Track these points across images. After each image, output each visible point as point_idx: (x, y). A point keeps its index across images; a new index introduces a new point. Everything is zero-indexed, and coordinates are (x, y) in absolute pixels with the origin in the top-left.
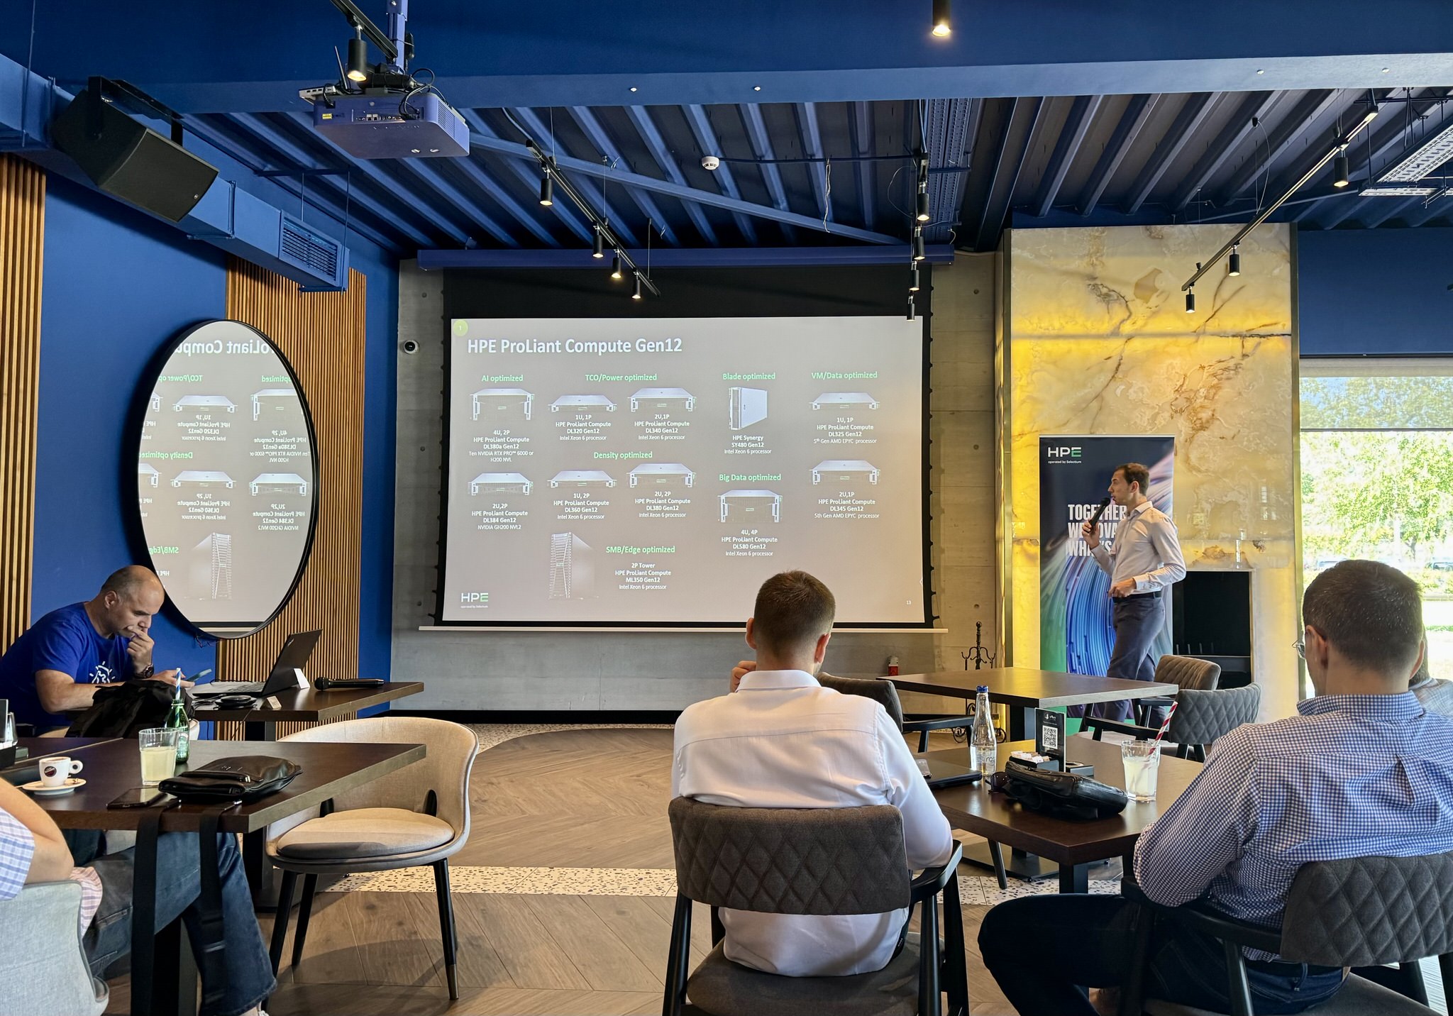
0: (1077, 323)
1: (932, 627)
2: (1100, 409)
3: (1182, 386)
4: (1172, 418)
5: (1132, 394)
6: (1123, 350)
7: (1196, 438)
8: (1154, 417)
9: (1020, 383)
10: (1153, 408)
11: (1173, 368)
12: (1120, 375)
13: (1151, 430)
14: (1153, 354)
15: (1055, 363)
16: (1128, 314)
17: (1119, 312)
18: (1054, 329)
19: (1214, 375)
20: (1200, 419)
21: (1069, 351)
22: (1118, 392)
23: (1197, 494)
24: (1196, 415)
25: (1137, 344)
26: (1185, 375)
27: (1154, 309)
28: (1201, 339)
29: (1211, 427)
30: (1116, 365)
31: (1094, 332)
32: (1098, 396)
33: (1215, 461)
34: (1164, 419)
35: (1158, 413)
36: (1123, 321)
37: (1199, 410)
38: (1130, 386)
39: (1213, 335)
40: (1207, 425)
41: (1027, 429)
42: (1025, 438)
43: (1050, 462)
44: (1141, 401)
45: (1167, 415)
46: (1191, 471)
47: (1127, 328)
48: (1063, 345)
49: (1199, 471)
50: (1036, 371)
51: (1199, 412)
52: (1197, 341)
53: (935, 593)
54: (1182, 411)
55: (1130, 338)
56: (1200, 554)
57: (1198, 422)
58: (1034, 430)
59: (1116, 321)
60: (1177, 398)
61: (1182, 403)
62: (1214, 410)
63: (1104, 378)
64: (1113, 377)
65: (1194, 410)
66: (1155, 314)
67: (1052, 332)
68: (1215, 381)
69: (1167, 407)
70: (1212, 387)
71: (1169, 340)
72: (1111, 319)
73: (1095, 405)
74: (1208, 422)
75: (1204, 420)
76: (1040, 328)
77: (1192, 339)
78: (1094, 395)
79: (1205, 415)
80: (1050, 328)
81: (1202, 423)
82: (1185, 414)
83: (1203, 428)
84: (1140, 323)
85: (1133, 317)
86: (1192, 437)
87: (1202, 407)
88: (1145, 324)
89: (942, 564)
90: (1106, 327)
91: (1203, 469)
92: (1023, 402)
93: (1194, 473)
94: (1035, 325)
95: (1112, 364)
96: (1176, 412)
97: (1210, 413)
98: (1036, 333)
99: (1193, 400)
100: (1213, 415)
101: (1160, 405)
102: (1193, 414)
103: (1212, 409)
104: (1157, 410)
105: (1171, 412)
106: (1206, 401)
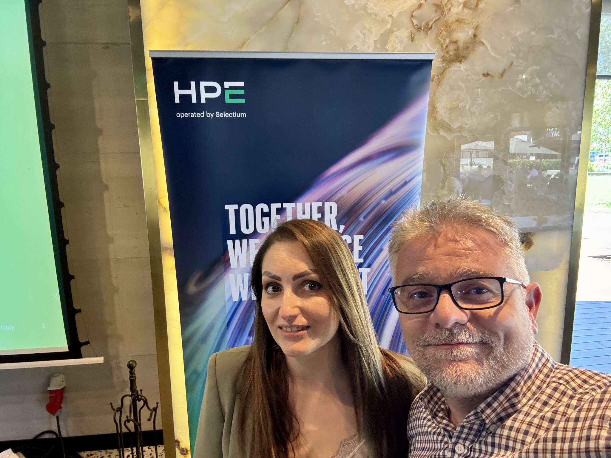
1: (80, 357)
4: (412, 39)
7: (447, 75)
10: (383, 21)
20: (456, 42)
23: (444, 166)
24: (450, 33)
29: (472, 56)
33: (473, 113)
34: (401, 42)
35: (391, 31)
37: (453, 27)
40: (464, 53)
43: (180, 115)
44: (365, 8)
45: (404, 34)
46: (437, 130)
49: (449, 129)
51: (453, 31)
53: (79, 311)
54: (428, 28)
57: (452, 47)
60: (421, 5)
61: (429, 13)
62: (477, 28)
65: (447, 26)
69: (406, 20)
74: (466, 47)
75: (461, 44)
79: (462, 36)
81: (457, 50)
82: (432, 34)
83: (459, 58)
86: (442, 73)
87: (459, 21)
91: (455, 125)
93: (442, 133)
96: (419, 29)
97: (471, 33)
99: (446, 9)
100: (475, 36)
101: (395, 15)
102: (444, 33)
103: (474, 24)
104: (389, 26)
105: (411, 28)
106: (466, 10)
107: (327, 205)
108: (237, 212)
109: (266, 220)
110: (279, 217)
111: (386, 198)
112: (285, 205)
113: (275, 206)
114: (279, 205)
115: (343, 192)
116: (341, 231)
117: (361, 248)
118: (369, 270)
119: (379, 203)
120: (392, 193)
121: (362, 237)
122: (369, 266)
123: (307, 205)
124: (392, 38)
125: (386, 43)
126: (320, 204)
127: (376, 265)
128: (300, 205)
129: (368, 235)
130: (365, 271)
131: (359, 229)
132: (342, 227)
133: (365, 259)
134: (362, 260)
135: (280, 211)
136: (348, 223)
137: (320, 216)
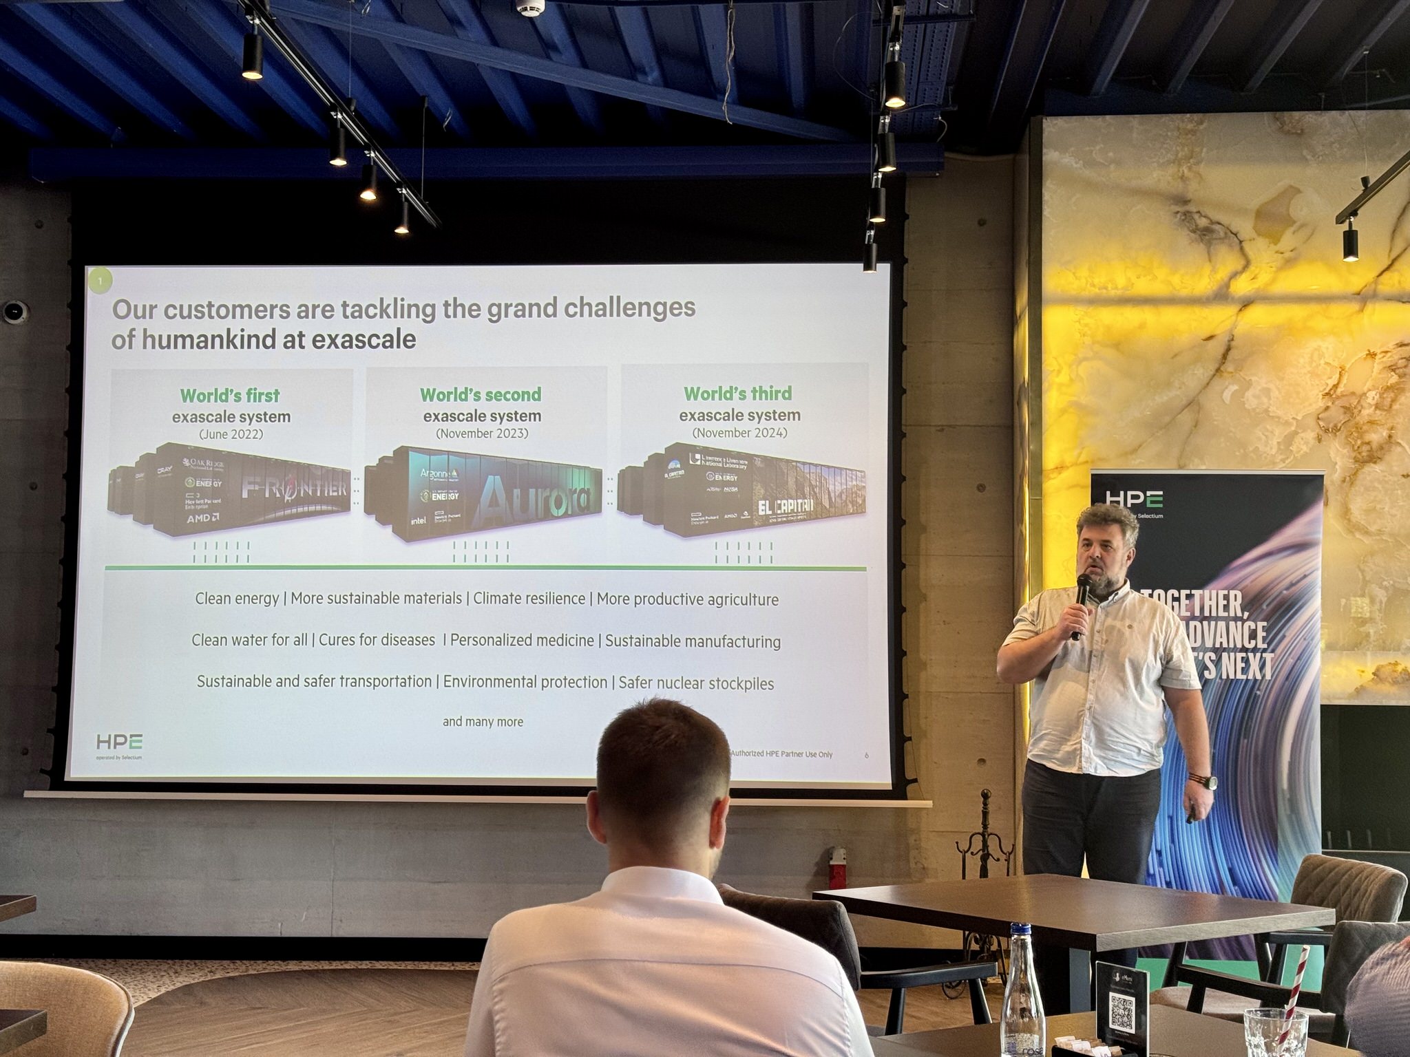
0: (1155, 277)
1: (905, 798)
2: (1195, 426)
3: (1336, 386)
4: (1320, 441)
5: (1250, 399)
6: (1234, 326)
7: (1360, 476)
8: (1289, 440)
9: (1057, 380)
10: (1287, 423)
11: (1321, 356)
12: (1229, 367)
13: (1283, 461)
14: (1286, 332)
15: (1117, 346)
16: (1243, 262)
17: (1227, 262)
18: (1116, 288)
19: (1392, 368)
20: (1368, 443)
21: (1142, 326)
22: (1227, 395)
23: (1363, 571)
24: (1361, 436)
25: (1258, 316)
26: (1342, 368)
27: (1288, 255)
28: (1370, 307)
29: (1387, 458)
30: (1222, 350)
31: (1184, 292)
32: (1192, 404)
33: (1394, 516)
34: (1306, 443)
36: (1234, 275)
37: (1365, 428)
38: (1249, 384)
39: (1389, 299)
40: (1379, 454)
41: (1069, 458)
42: (1066, 474)
44: (1267, 411)
45: (1310, 435)
46: (1352, 532)
47: (1242, 286)
48: (1129, 317)
49: (1367, 533)
50: (1085, 359)
51: (1366, 432)
52: (1362, 310)
53: (910, 739)
54: (1336, 430)
55: (1246, 303)
56: (1369, 676)
57: (1365, 448)
58: (1082, 459)
59: (1222, 274)
60: (1327, 408)
61: (1337, 415)
62: (1392, 429)
63: (1201, 373)
64: (1218, 370)
65: (1358, 427)
66: (1289, 262)
67: (1113, 293)
68: (1394, 379)
69: (1311, 422)
70: (1388, 388)
71: (1314, 308)
72: (1214, 270)
73: (1186, 418)
74: (1381, 448)
75: (1374, 445)
76: (1093, 285)
77: (1355, 307)
78: (1184, 402)
79: (1376, 437)
80: (1110, 286)
81: (1371, 450)
82: (1341, 435)
83: (1373, 458)
84: (1264, 277)
85: (1252, 268)
86: (1355, 474)
87: (1371, 422)
88: (1273, 280)
89: (923, 688)
90: (1204, 283)
91: (1373, 528)
92: (1063, 411)
93: (1358, 535)
94: (1084, 281)
95: (1216, 348)
96: (1327, 431)
97: (1385, 434)
98: (1086, 294)
99: (1356, 411)
100: (1390, 437)
101: (1299, 418)
102: (1355, 434)
103: (1389, 425)
104: (1293, 428)
105: (1318, 430)
106: (1378, 412)
107: (1232, 593)
109: (1176, 604)
110: (1188, 602)
111: (1287, 589)
112: (1193, 592)
113: (1184, 592)
114: (1188, 592)
115: (1247, 582)
116: (1245, 617)
117: (1264, 634)
118: (1272, 655)
119: (1281, 592)
120: (1292, 585)
121: (1265, 624)
122: (1273, 651)
123: (1214, 593)
124: (1297, 439)
125: (1291, 445)
126: (1226, 592)
127: (1278, 651)
128: (1207, 592)
129: (1272, 621)
130: (1268, 656)
131: (1262, 616)
132: (1246, 614)
133: (1269, 645)
134: (1265, 646)
135: (1189, 597)
136: (1252, 610)
137: (1225, 602)
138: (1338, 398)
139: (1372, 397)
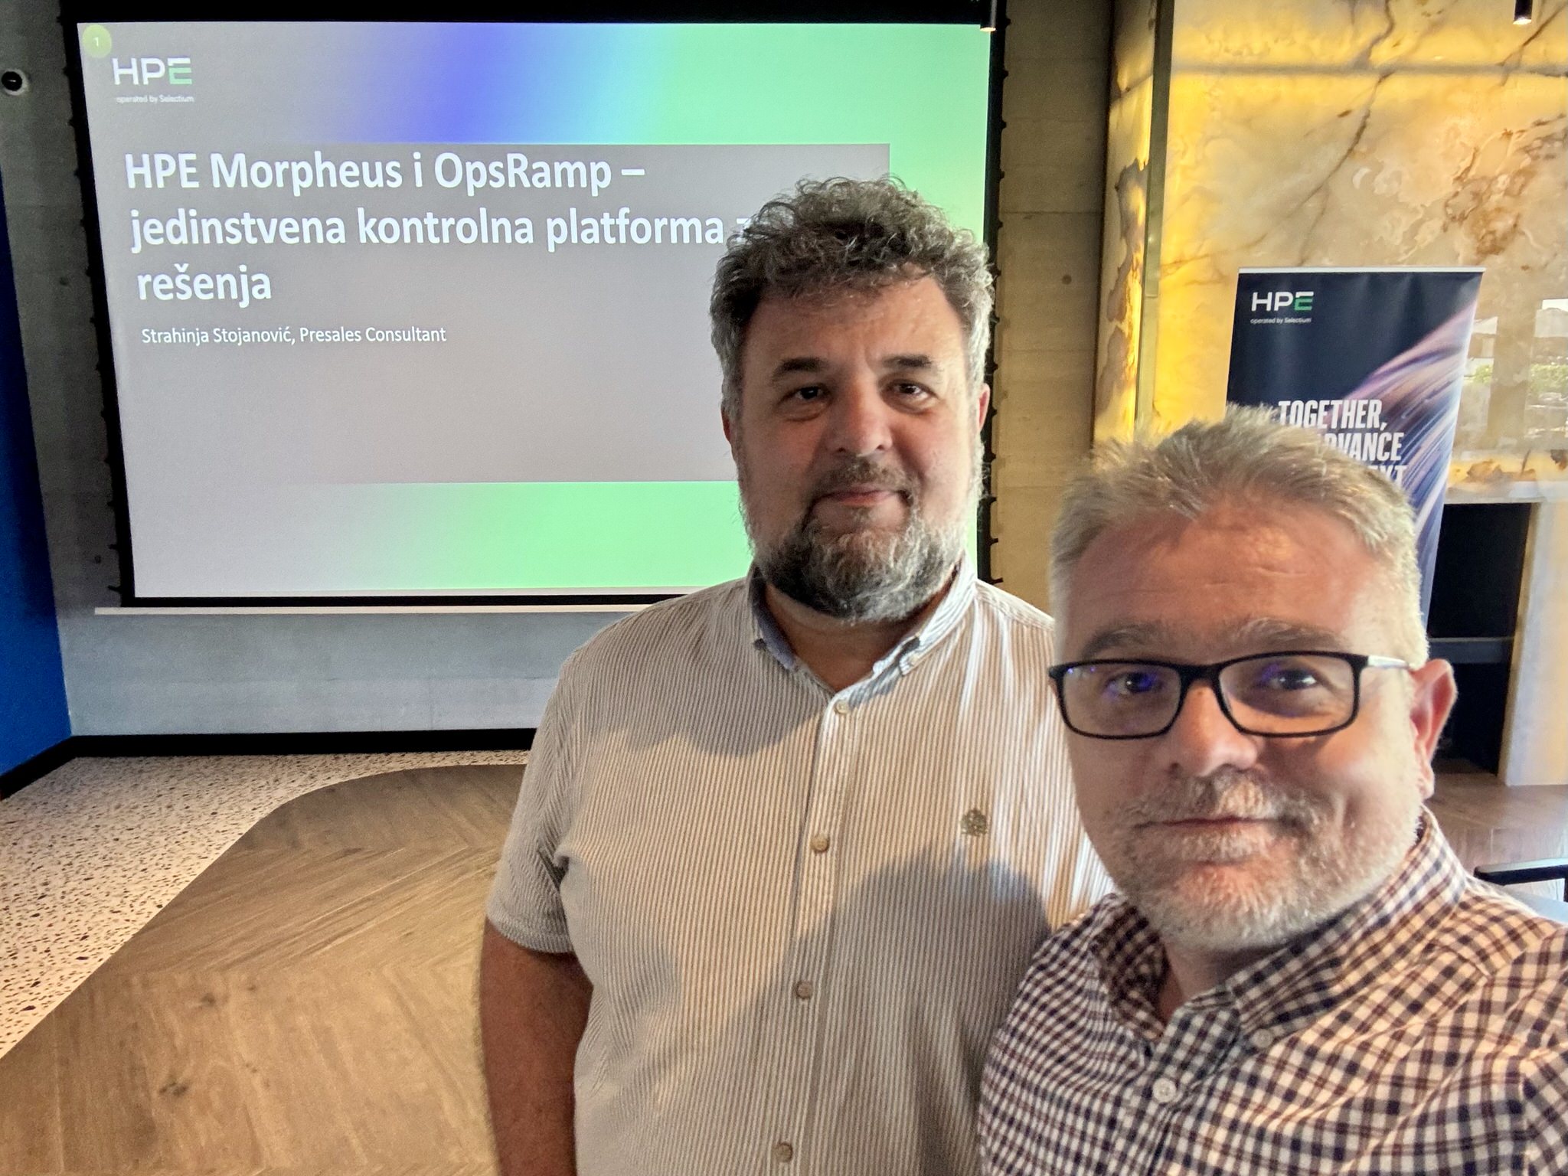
0: (1293, 42)
2: (1322, 214)
3: (1468, 169)
4: (1445, 230)
5: (1381, 187)
6: (1372, 100)
8: (1415, 228)
9: (1182, 162)
10: (1415, 211)
11: (1458, 135)
12: (1362, 147)
13: (1406, 252)
14: (1422, 108)
15: (1248, 122)
16: (1387, 25)
17: (1372, 24)
18: (1251, 54)
19: (1527, 150)
20: (1493, 233)
21: (1276, 99)
22: (1357, 179)
24: (1487, 221)
25: (1398, 89)
26: (1476, 150)
27: (1435, 17)
28: (1511, 80)
29: (1510, 248)
30: (1356, 129)
31: (1323, 60)
32: (1322, 189)
34: (1432, 233)
35: (1421, 222)
36: (1377, 40)
37: (1491, 216)
38: (1379, 168)
39: (1533, 71)
40: (1502, 244)
41: (1189, 251)
42: (1184, 270)
43: (1254, 321)
44: (1396, 196)
45: (1436, 224)
47: (1383, 54)
48: (1265, 87)
50: (1213, 138)
51: (1492, 220)
52: (1503, 84)
53: (998, 541)
54: (1463, 218)
55: (1386, 74)
56: (1463, 474)
57: (1490, 237)
58: (1201, 253)
59: (1364, 39)
60: (1456, 194)
61: (1465, 202)
62: (1518, 216)
63: (1334, 153)
64: (1350, 150)
65: (1485, 215)
66: (1435, 27)
67: (1248, 60)
68: (1527, 161)
69: (1439, 209)
70: (1520, 173)
71: (1458, 80)
72: (1356, 35)
73: (1313, 205)
74: (1505, 237)
75: (1498, 235)
76: (1227, 50)
77: (1496, 79)
78: (1313, 187)
79: (1501, 225)
80: (1245, 52)
81: (1494, 240)
82: (1467, 224)
83: (1495, 249)
84: (1407, 44)
85: (1396, 32)
87: (1499, 210)
88: (1416, 48)
90: (1344, 51)
92: (1185, 199)
94: (1217, 45)
95: (1351, 125)
96: (1453, 218)
97: (1511, 222)
98: (1218, 61)
99: (1484, 197)
100: (1515, 226)
101: (1427, 205)
102: (1481, 223)
103: (1514, 213)
104: (1420, 216)
105: (1444, 218)
106: (1507, 198)
107: (1373, 403)
108: (1289, 408)
109: (1314, 416)
110: (1326, 413)
111: (1430, 397)
112: (1333, 402)
113: (1324, 403)
114: (1327, 402)
115: (1389, 391)
116: (1382, 429)
117: (1400, 446)
118: (1405, 467)
119: (1422, 402)
120: (1435, 393)
121: (1402, 435)
122: (1405, 464)
123: (1354, 403)
124: (1424, 227)
125: (1416, 234)
126: (1366, 402)
127: (1412, 463)
128: (1346, 402)
129: (1409, 432)
130: (1400, 469)
131: (1400, 427)
132: (1384, 425)
133: (1403, 456)
134: (1399, 458)
135: (1328, 408)
136: (1390, 421)
137: (1364, 413)
138: (1470, 182)
139: (1503, 181)
